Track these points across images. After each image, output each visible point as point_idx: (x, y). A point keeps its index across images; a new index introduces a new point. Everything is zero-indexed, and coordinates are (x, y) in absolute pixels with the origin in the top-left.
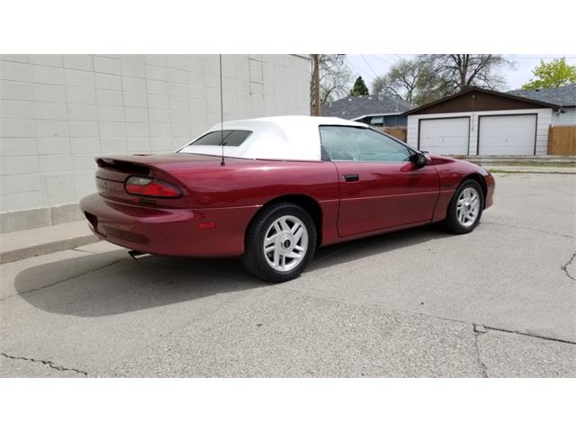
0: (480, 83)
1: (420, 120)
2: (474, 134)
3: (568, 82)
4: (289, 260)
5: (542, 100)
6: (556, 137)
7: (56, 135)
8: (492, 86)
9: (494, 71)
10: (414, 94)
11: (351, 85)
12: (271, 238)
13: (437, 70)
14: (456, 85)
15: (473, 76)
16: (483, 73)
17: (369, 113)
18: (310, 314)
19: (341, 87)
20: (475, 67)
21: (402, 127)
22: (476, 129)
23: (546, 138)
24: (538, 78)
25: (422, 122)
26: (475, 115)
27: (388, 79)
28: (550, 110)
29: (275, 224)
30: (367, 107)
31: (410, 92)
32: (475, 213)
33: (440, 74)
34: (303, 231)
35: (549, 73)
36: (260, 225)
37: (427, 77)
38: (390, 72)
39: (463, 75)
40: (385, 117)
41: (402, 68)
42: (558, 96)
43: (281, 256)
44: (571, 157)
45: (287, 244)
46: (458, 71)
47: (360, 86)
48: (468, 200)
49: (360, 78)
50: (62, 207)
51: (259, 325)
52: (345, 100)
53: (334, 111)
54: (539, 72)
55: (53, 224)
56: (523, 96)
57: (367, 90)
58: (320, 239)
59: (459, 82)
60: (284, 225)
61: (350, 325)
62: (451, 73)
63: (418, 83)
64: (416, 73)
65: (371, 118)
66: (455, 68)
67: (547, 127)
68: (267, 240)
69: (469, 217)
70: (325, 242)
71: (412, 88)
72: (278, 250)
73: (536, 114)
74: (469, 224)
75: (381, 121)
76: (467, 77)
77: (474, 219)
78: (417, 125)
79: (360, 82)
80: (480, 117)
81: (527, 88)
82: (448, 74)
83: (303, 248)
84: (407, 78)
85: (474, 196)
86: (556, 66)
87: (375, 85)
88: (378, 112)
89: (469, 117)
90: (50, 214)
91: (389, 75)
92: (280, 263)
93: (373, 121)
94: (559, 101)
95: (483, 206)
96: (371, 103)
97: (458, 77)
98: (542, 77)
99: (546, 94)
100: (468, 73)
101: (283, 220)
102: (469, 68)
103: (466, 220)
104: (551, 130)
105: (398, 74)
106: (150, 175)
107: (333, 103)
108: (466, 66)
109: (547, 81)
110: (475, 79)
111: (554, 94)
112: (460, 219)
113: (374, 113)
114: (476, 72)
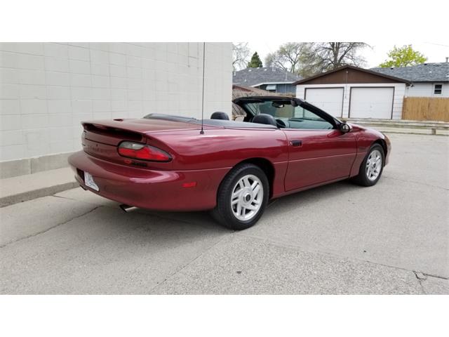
0: (348, 61)
1: (306, 89)
2: (346, 101)
3: (414, 63)
4: (248, 211)
5: (396, 76)
6: (409, 104)
7: (36, 98)
8: (356, 64)
9: (358, 52)
10: (297, 68)
11: (249, 59)
12: (237, 193)
13: (316, 50)
14: (330, 62)
15: (343, 56)
16: (351, 54)
17: (265, 81)
18: (278, 261)
19: (242, 60)
20: (346, 48)
21: (291, 93)
22: (348, 97)
23: (401, 106)
24: (391, 59)
25: (307, 90)
26: (347, 86)
27: (277, 55)
28: (404, 85)
29: (240, 182)
30: (264, 77)
31: (293, 66)
32: (378, 169)
33: (319, 53)
34: (260, 187)
35: (399, 56)
36: (230, 182)
37: (308, 56)
38: (279, 49)
39: (336, 55)
40: (277, 85)
41: (287, 47)
42: (407, 73)
43: (243, 208)
44: (424, 122)
45: (248, 198)
46: (331, 51)
47: (256, 60)
48: (374, 160)
49: (256, 53)
50: (40, 158)
51: (239, 272)
52: (246, 71)
53: (238, 78)
54: (392, 55)
55: (32, 173)
56: (381, 72)
57: (261, 63)
58: (271, 193)
59: (333, 60)
60: (247, 182)
61: (315, 272)
62: (327, 53)
63: (299, 59)
64: (298, 52)
65: (267, 85)
66: (330, 49)
67: (402, 98)
68: (234, 195)
69: (373, 173)
70: (275, 196)
71: (295, 63)
72: (241, 203)
73: (394, 87)
74: (374, 178)
75: (274, 88)
76: (339, 57)
77: (377, 174)
78: (304, 93)
79: (256, 57)
80: (351, 88)
81: (383, 66)
82: (324, 53)
83: (259, 201)
84: (291, 55)
85: (378, 157)
86: (404, 51)
87: (267, 59)
88: (272, 81)
89: (343, 88)
90: (29, 164)
91: (278, 52)
92: (241, 214)
93: (268, 88)
94: (408, 77)
95: (383, 164)
96: (266, 74)
97: (331, 56)
98: (394, 58)
99: (398, 72)
100: (339, 54)
101: (246, 178)
102: (340, 49)
103: (372, 175)
104: (405, 100)
105: (284, 52)
106: (142, 141)
107: (237, 72)
108: (338, 48)
109: (399, 61)
110: (344, 58)
111: (404, 72)
112: (368, 174)
113: (269, 81)
114: (346, 52)
